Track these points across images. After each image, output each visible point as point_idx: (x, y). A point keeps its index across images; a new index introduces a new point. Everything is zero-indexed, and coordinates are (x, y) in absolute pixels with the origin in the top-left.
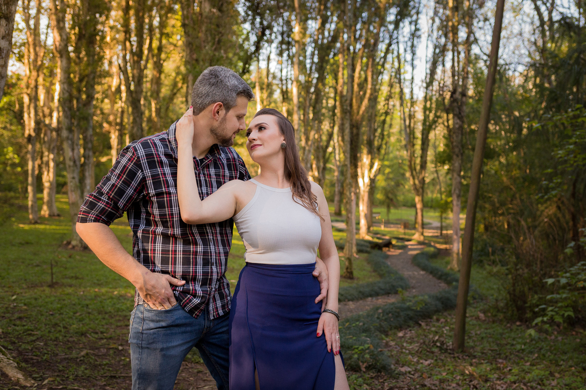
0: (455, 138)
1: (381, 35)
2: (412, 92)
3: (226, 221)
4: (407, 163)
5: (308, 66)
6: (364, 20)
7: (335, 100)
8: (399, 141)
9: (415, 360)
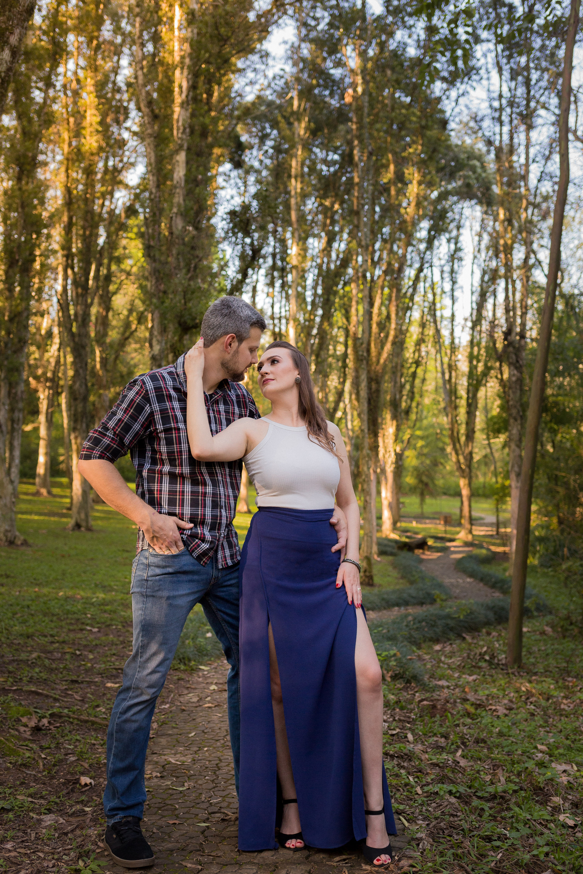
0: (511, 395)
1: (409, 257)
2: (452, 333)
3: (235, 461)
4: (446, 433)
5: (309, 299)
6: (384, 237)
7: (346, 346)
8: (436, 402)
9: (456, 675)
